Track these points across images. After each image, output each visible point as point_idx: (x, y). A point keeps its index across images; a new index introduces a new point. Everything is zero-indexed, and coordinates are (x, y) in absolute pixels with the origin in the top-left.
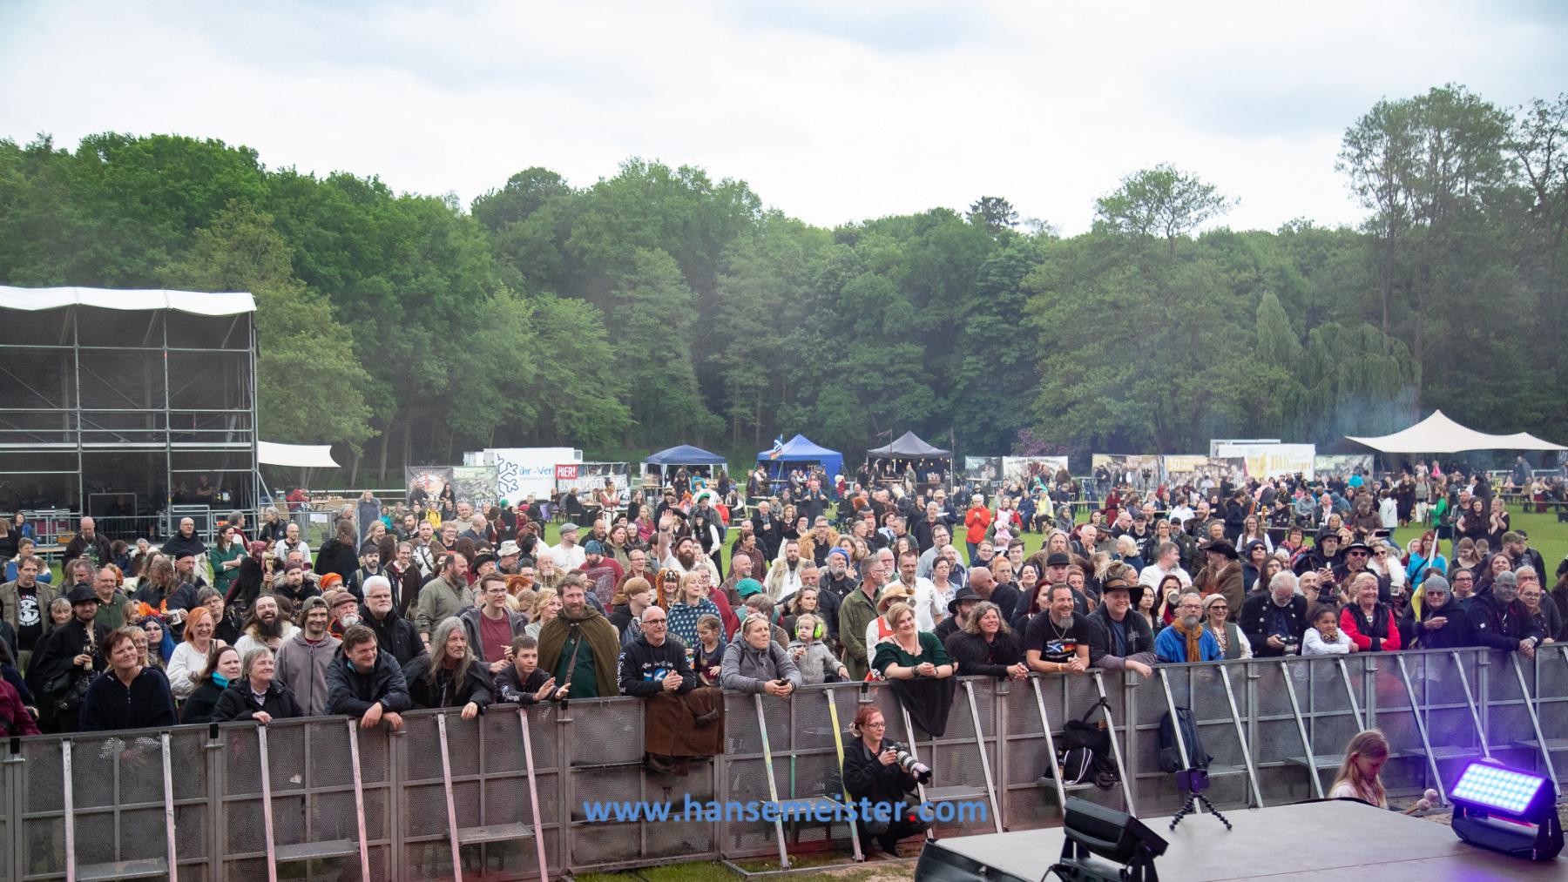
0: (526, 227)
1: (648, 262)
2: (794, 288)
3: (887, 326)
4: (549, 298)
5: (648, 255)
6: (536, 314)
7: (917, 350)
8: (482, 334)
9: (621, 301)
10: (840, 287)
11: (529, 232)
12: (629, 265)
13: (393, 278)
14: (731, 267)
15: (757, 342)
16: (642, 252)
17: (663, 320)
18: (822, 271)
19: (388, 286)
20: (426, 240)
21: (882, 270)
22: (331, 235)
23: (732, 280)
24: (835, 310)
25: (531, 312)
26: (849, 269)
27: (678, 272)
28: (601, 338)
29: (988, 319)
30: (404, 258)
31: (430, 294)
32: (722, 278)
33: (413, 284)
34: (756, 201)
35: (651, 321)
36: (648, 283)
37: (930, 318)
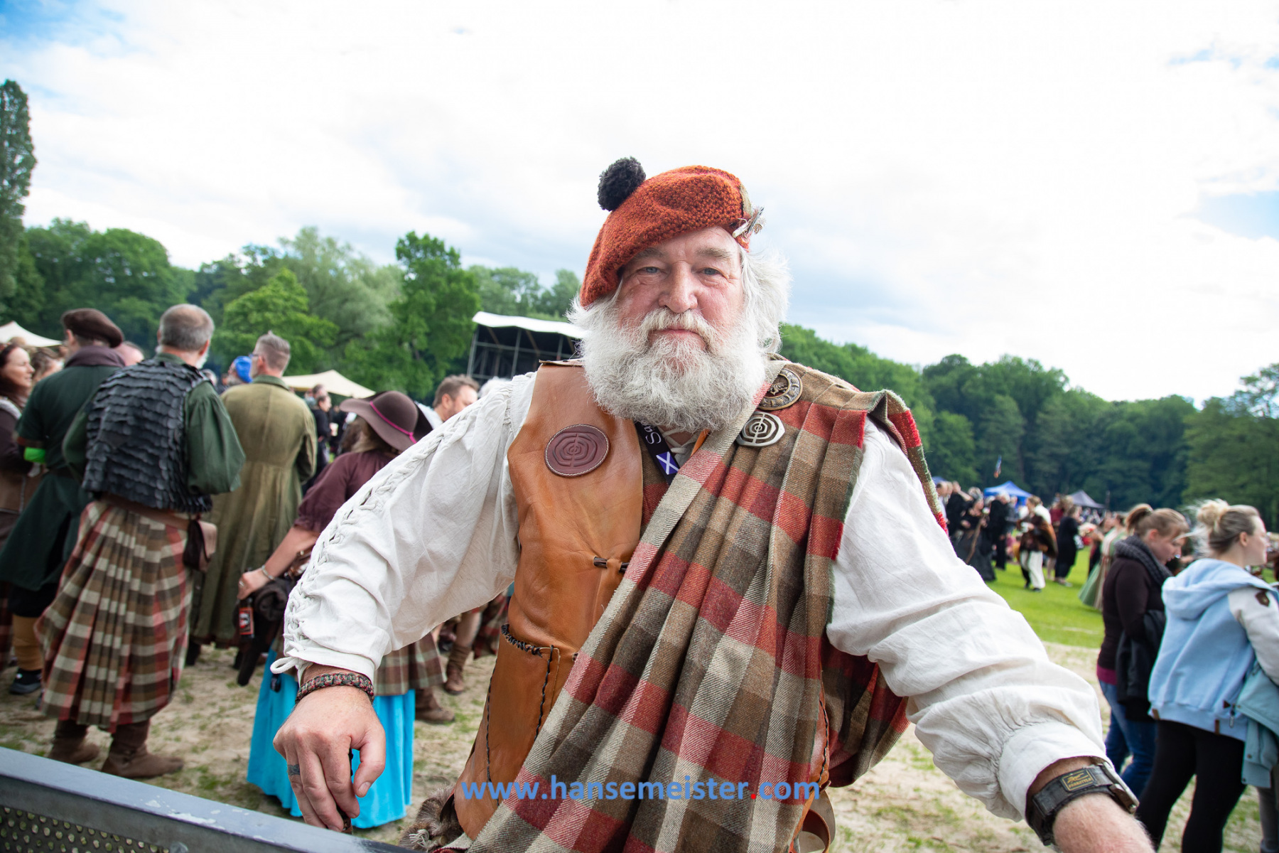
1: (1002, 402)
2: (1080, 425)
3: (1130, 450)
4: (947, 414)
5: (1002, 399)
6: (937, 420)
7: (1145, 465)
9: (983, 420)
10: (1105, 427)
11: (945, 382)
12: (990, 402)
14: (1047, 410)
15: (1055, 450)
17: (1004, 432)
18: (1098, 418)
21: (1131, 420)
23: (1046, 417)
24: (1101, 439)
25: (934, 418)
27: (1017, 409)
28: (969, 438)
34: (1067, 379)
35: (998, 432)
36: (998, 413)
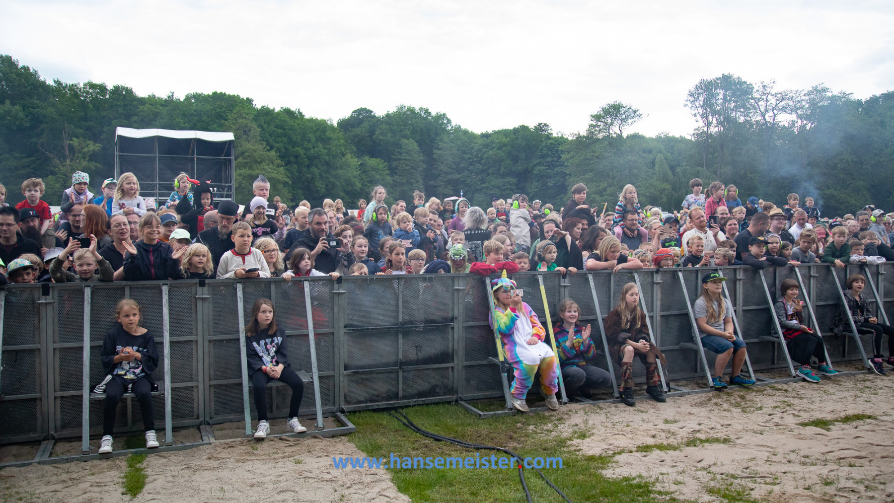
0: (358, 131)
1: (406, 144)
2: (465, 156)
3: (502, 170)
4: (367, 158)
5: (406, 141)
6: (361, 164)
8: (340, 171)
9: (395, 160)
10: (483, 155)
11: (359, 132)
12: (399, 146)
13: (304, 148)
14: (440, 146)
16: (404, 141)
17: (412, 168)
18: (476, 148)
19: (301, 151)
20: (318, 134)
21: (499, 148)
22: (280, 131)
23: (440, 152)
24: (481, 165)
25: (359, 163)
26: (487, 148)
27: (418, 148)
28: (387, 174)
29: (543, 168)
30: (309, 141)
31: (319, 155)
32: (436, 151)
33: (312, 151)
34: (449, 121)
35: (407, 168)
36: (406, 153)
37: (520, 167)
